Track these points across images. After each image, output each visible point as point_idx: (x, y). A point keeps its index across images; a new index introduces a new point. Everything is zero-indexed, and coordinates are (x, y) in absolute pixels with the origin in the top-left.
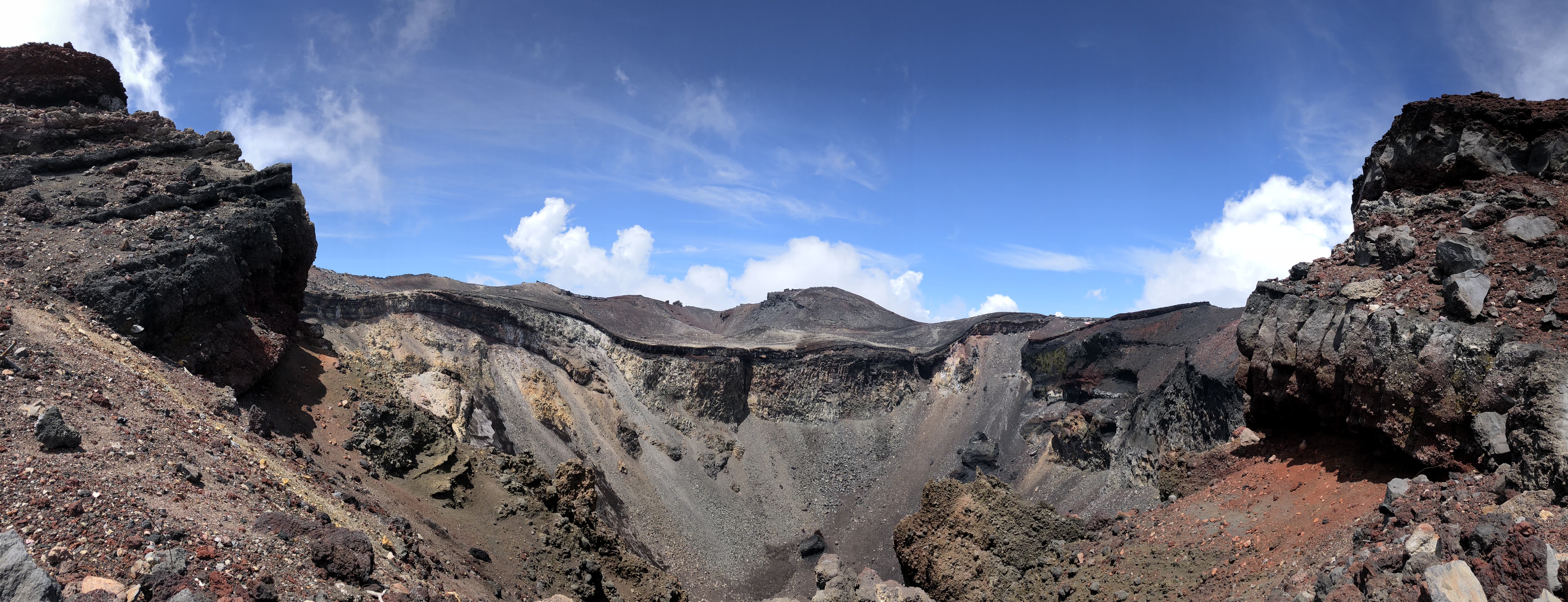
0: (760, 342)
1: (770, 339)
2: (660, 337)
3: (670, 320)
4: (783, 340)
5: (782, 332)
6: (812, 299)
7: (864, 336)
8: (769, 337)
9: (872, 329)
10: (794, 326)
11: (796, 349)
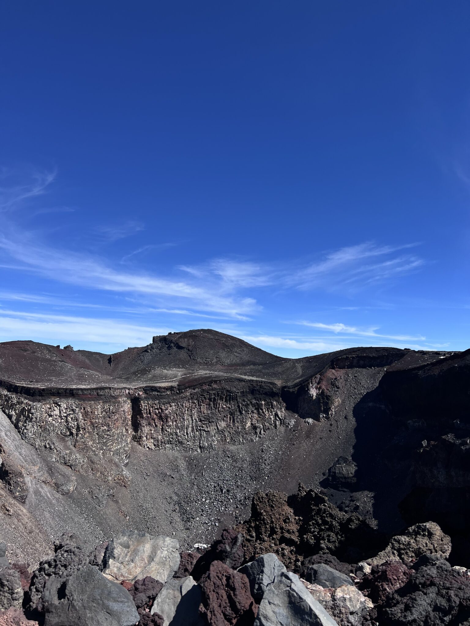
0: (146, 381)
1: (155, 378)
2: (50, 380)
3: (60, 363)
4: (165, 378)
5: (165, 371)
6: (191, 341)
7: (235, 371)
8: (154, 376)
9: (243, 364)
10: (177, 366)
11: (178, 385)
